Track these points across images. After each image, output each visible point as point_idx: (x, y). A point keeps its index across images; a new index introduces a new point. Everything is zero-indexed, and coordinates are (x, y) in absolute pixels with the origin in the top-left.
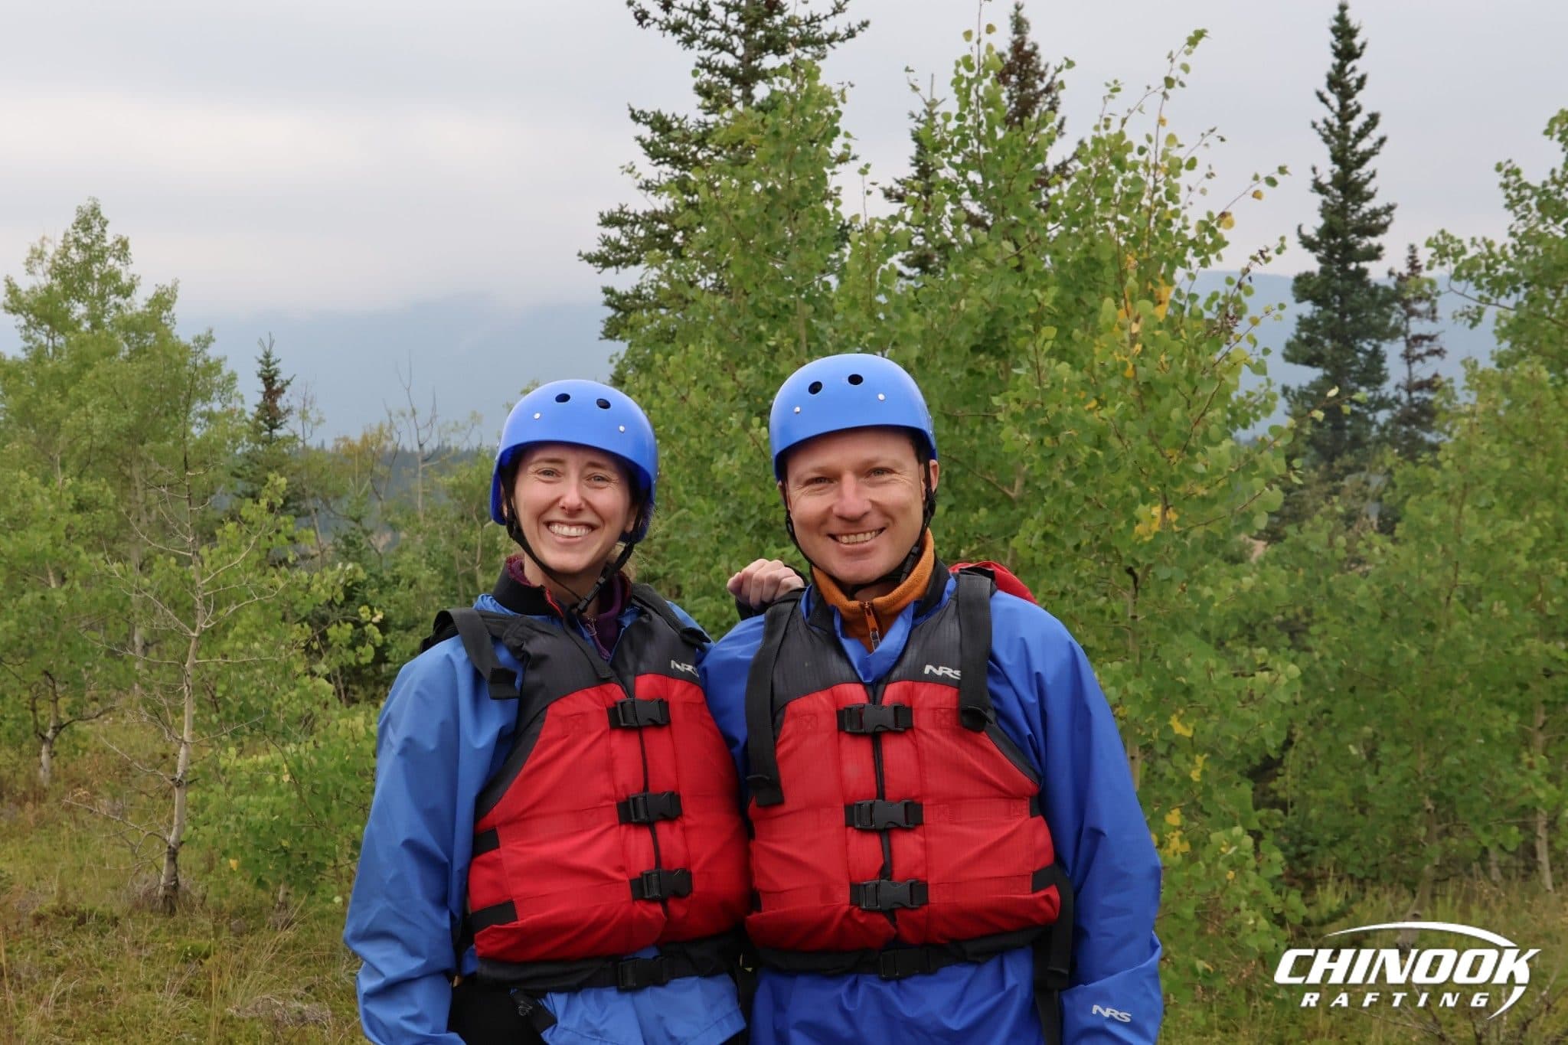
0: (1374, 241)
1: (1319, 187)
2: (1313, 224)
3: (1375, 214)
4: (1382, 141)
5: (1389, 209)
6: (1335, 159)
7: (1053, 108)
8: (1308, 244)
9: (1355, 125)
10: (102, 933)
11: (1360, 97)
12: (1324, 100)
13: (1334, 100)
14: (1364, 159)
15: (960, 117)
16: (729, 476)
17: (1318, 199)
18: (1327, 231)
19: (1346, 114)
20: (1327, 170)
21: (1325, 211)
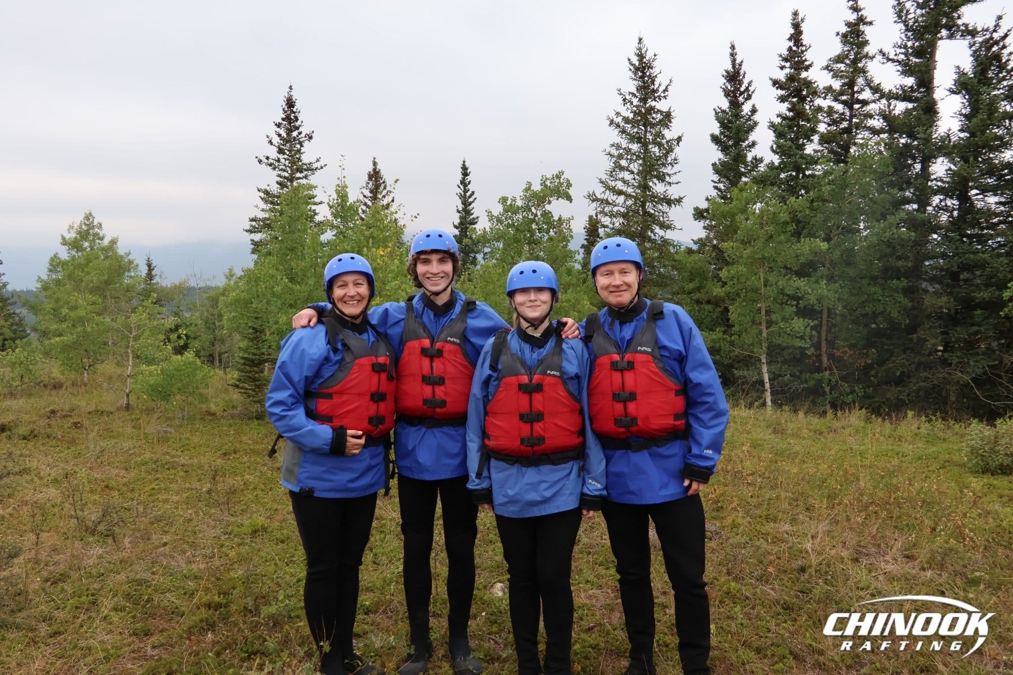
0: (474, 226)
1: (458, 211)
2: (457, 221)
3: (474, 219)
4: (475, 199)
5: (478, 217)
6: (463, 204)
7: (385, 188)
8: (456, 227)
9: (468, 194)
10: (108, 416)
11: (469, 187)
12: (459, 187)
13: (462, 187)
14: (470, 204)
15: (337, 200)
16: (278, 292)
17: (458, 215)
18: (461, 223)
19: (466, 191)
20: (461, 207)
21: (461, 218)
